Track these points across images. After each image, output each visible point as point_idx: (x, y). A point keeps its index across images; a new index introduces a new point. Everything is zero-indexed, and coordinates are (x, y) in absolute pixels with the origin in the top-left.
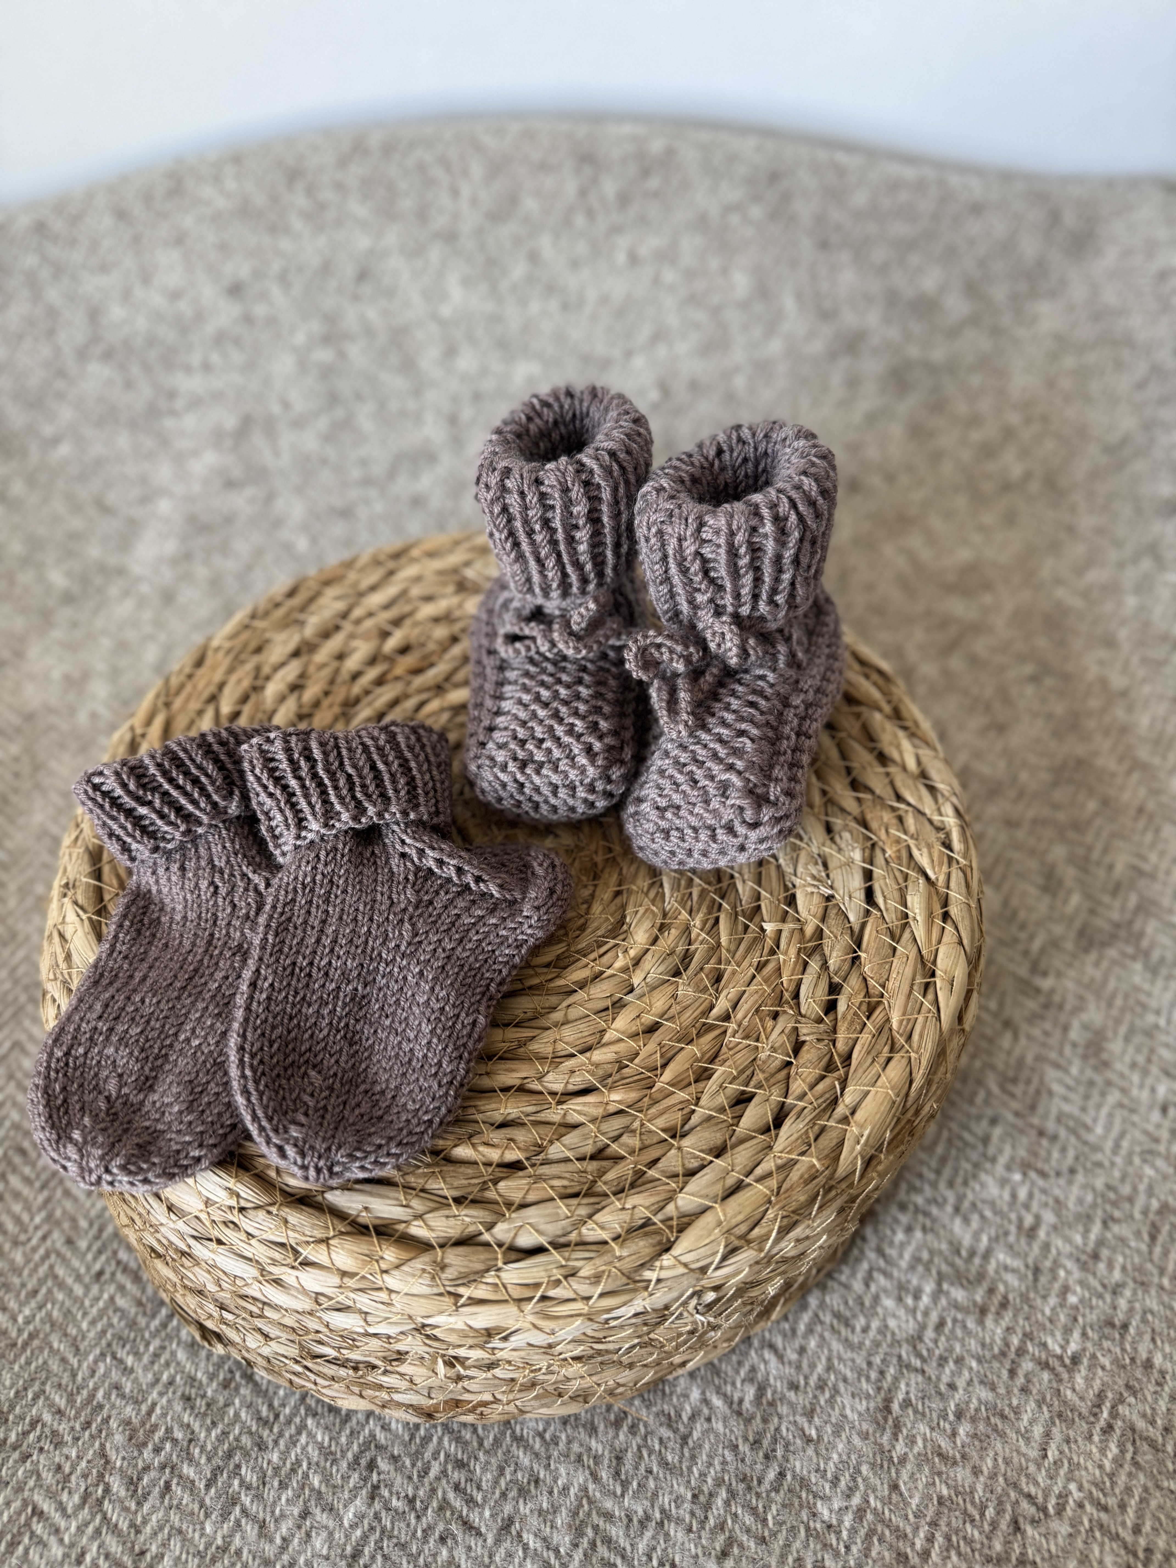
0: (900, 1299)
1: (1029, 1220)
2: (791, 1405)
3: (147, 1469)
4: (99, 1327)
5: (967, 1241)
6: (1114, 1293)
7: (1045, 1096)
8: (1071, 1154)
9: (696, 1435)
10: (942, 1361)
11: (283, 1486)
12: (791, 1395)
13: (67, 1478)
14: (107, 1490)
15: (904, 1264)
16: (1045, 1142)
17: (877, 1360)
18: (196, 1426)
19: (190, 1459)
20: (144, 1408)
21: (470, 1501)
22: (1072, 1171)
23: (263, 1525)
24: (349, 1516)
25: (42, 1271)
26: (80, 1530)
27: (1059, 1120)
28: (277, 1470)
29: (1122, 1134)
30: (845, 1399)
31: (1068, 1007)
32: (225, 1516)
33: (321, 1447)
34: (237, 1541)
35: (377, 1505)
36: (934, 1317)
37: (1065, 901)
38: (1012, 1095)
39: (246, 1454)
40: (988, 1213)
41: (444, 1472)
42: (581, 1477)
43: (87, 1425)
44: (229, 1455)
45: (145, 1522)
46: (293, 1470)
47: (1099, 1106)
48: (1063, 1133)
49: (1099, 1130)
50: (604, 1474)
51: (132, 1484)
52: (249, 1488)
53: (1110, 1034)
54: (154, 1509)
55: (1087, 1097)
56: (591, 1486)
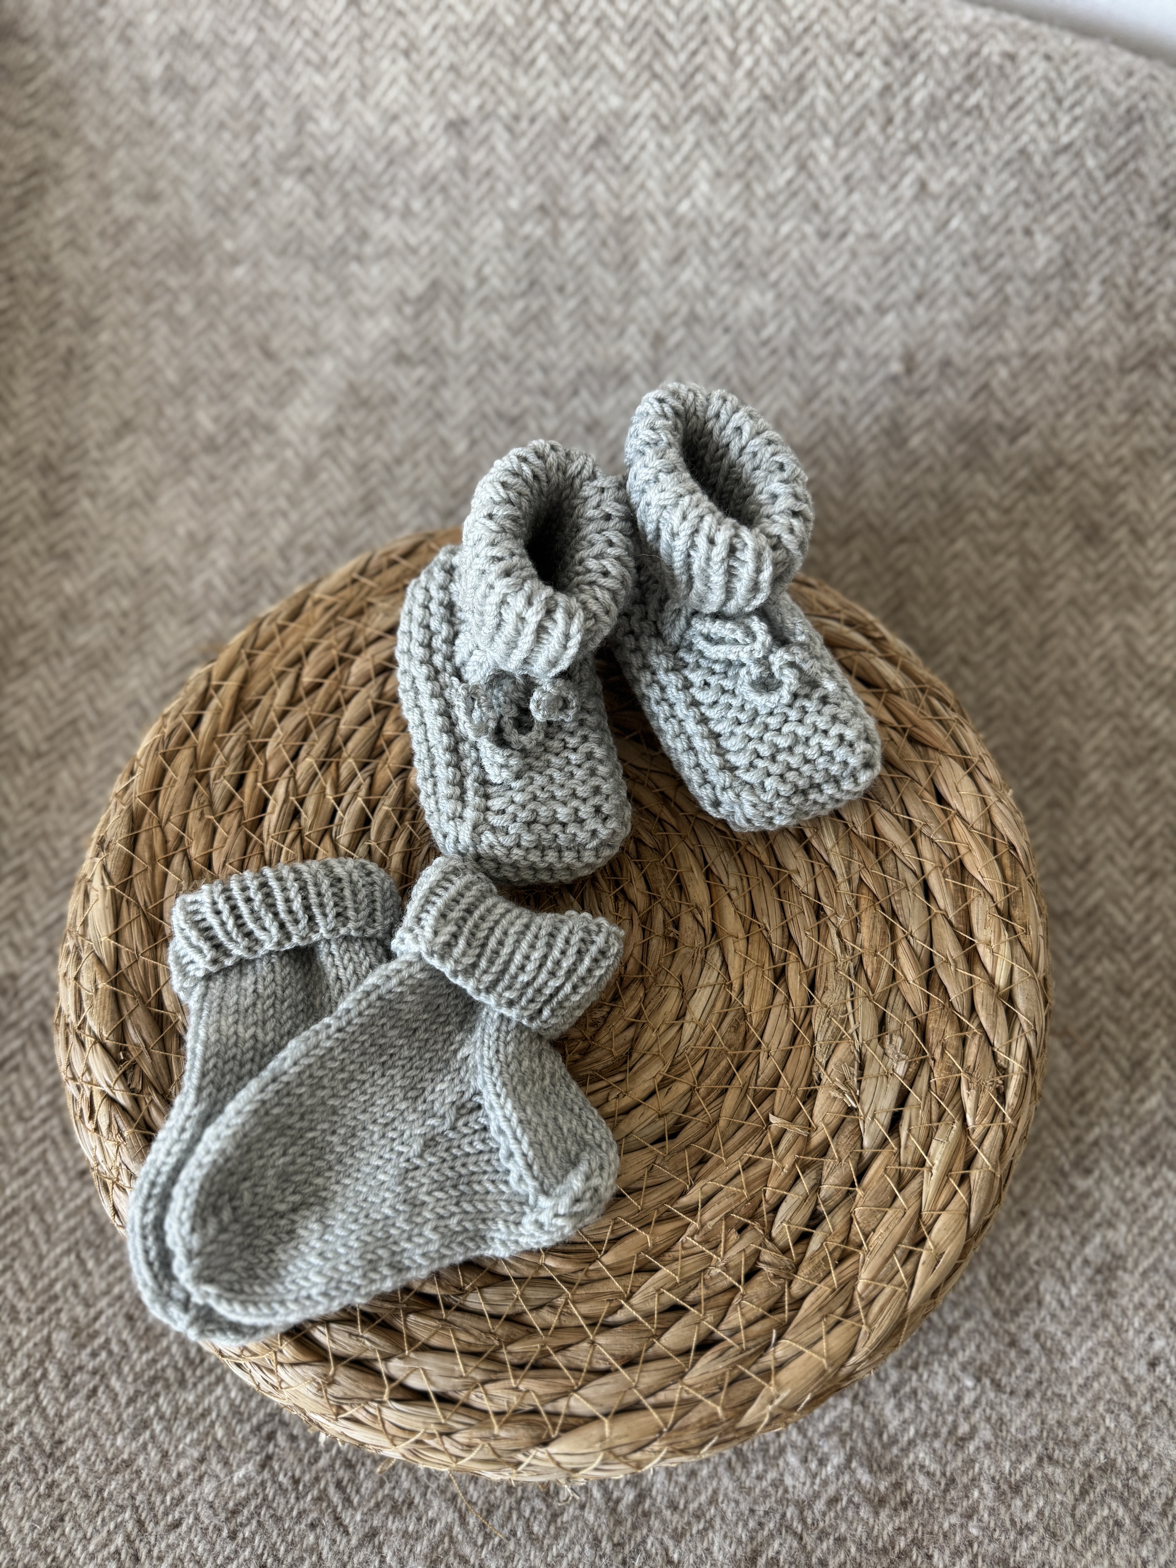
0: (805, 1461)
1: (964, 1428)
2: (664, 1522)
3: (80, 1368)
4: (72, 1222)
5: (893, 1425)
6: (1021, 1533)
7: (1033, 1305)
8: (1035, 1376)
9: (566, 1517)
10: (823, 1535)
11: (191, 1427)
12: (667, 1513)
13: (14, 1353)
14: (44, 1375)
15: (821, 1427)
16: (1013, 1354)
17: (760, 1510)
18: (132, 1345)
19: (120, 1373)
20: (93, 1312)
21: (348, 1501)
22: (1028, 1394)
23: (165, 1455)
24: (239, 1475)
25: (36, 1152)
26: (15, 1403)
27: (1037, 1336)
28: (189, 1410)
29: (1097, 1375)
30: (716, 1538)
31: (1097, 1217)
32: (135, 1435)
33: (232, 1405)
34: (140, 1461)
35: (266, 1474)
36: (831, 1490)
37: (1142, 1100)
38: (1000, 1292)
39: (167, 1387)
40: (925, 1406)
41: (332, 1466)
42: (450, 1516)
43: (41, 1310)
44: (153, 1380)
45: (69, 1415)
46: (203, 1416)
47: (1084, 1339)
48: (1036, 1350)
49: (1075, 1363)
50: (472, 1521)
51: (66, 1378)
52: (162, 1418)
53: (1130, 1264)
54: (78, 1407)
55: (1076, 1323)
56: (457, 1529)
